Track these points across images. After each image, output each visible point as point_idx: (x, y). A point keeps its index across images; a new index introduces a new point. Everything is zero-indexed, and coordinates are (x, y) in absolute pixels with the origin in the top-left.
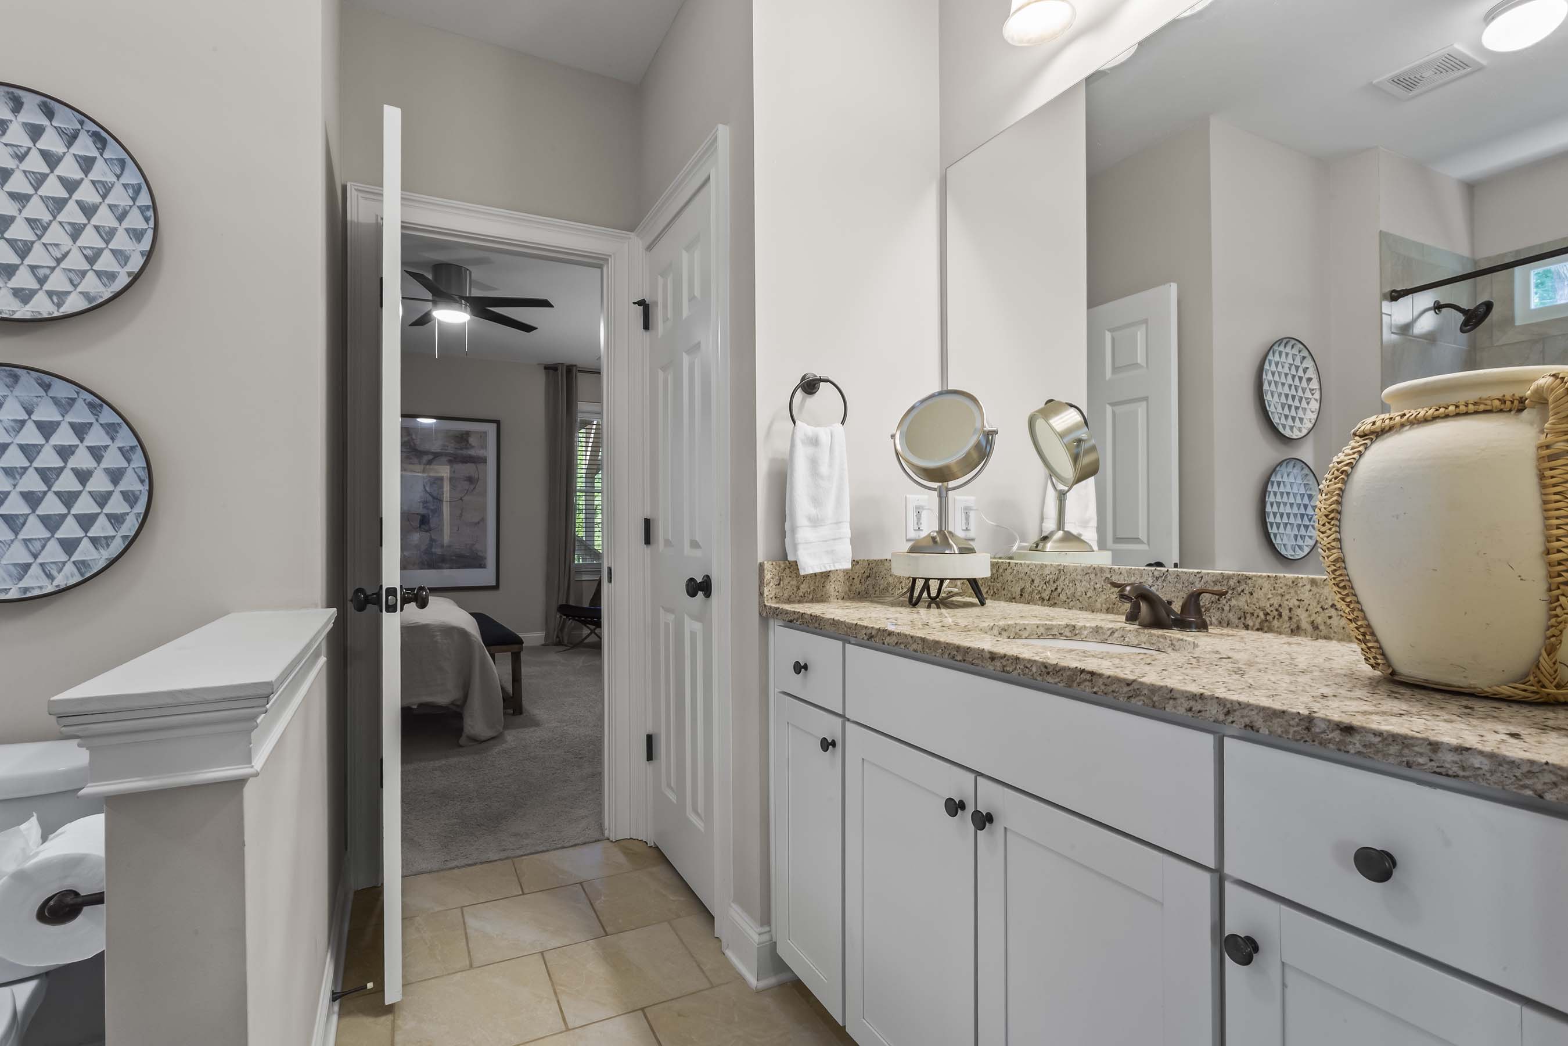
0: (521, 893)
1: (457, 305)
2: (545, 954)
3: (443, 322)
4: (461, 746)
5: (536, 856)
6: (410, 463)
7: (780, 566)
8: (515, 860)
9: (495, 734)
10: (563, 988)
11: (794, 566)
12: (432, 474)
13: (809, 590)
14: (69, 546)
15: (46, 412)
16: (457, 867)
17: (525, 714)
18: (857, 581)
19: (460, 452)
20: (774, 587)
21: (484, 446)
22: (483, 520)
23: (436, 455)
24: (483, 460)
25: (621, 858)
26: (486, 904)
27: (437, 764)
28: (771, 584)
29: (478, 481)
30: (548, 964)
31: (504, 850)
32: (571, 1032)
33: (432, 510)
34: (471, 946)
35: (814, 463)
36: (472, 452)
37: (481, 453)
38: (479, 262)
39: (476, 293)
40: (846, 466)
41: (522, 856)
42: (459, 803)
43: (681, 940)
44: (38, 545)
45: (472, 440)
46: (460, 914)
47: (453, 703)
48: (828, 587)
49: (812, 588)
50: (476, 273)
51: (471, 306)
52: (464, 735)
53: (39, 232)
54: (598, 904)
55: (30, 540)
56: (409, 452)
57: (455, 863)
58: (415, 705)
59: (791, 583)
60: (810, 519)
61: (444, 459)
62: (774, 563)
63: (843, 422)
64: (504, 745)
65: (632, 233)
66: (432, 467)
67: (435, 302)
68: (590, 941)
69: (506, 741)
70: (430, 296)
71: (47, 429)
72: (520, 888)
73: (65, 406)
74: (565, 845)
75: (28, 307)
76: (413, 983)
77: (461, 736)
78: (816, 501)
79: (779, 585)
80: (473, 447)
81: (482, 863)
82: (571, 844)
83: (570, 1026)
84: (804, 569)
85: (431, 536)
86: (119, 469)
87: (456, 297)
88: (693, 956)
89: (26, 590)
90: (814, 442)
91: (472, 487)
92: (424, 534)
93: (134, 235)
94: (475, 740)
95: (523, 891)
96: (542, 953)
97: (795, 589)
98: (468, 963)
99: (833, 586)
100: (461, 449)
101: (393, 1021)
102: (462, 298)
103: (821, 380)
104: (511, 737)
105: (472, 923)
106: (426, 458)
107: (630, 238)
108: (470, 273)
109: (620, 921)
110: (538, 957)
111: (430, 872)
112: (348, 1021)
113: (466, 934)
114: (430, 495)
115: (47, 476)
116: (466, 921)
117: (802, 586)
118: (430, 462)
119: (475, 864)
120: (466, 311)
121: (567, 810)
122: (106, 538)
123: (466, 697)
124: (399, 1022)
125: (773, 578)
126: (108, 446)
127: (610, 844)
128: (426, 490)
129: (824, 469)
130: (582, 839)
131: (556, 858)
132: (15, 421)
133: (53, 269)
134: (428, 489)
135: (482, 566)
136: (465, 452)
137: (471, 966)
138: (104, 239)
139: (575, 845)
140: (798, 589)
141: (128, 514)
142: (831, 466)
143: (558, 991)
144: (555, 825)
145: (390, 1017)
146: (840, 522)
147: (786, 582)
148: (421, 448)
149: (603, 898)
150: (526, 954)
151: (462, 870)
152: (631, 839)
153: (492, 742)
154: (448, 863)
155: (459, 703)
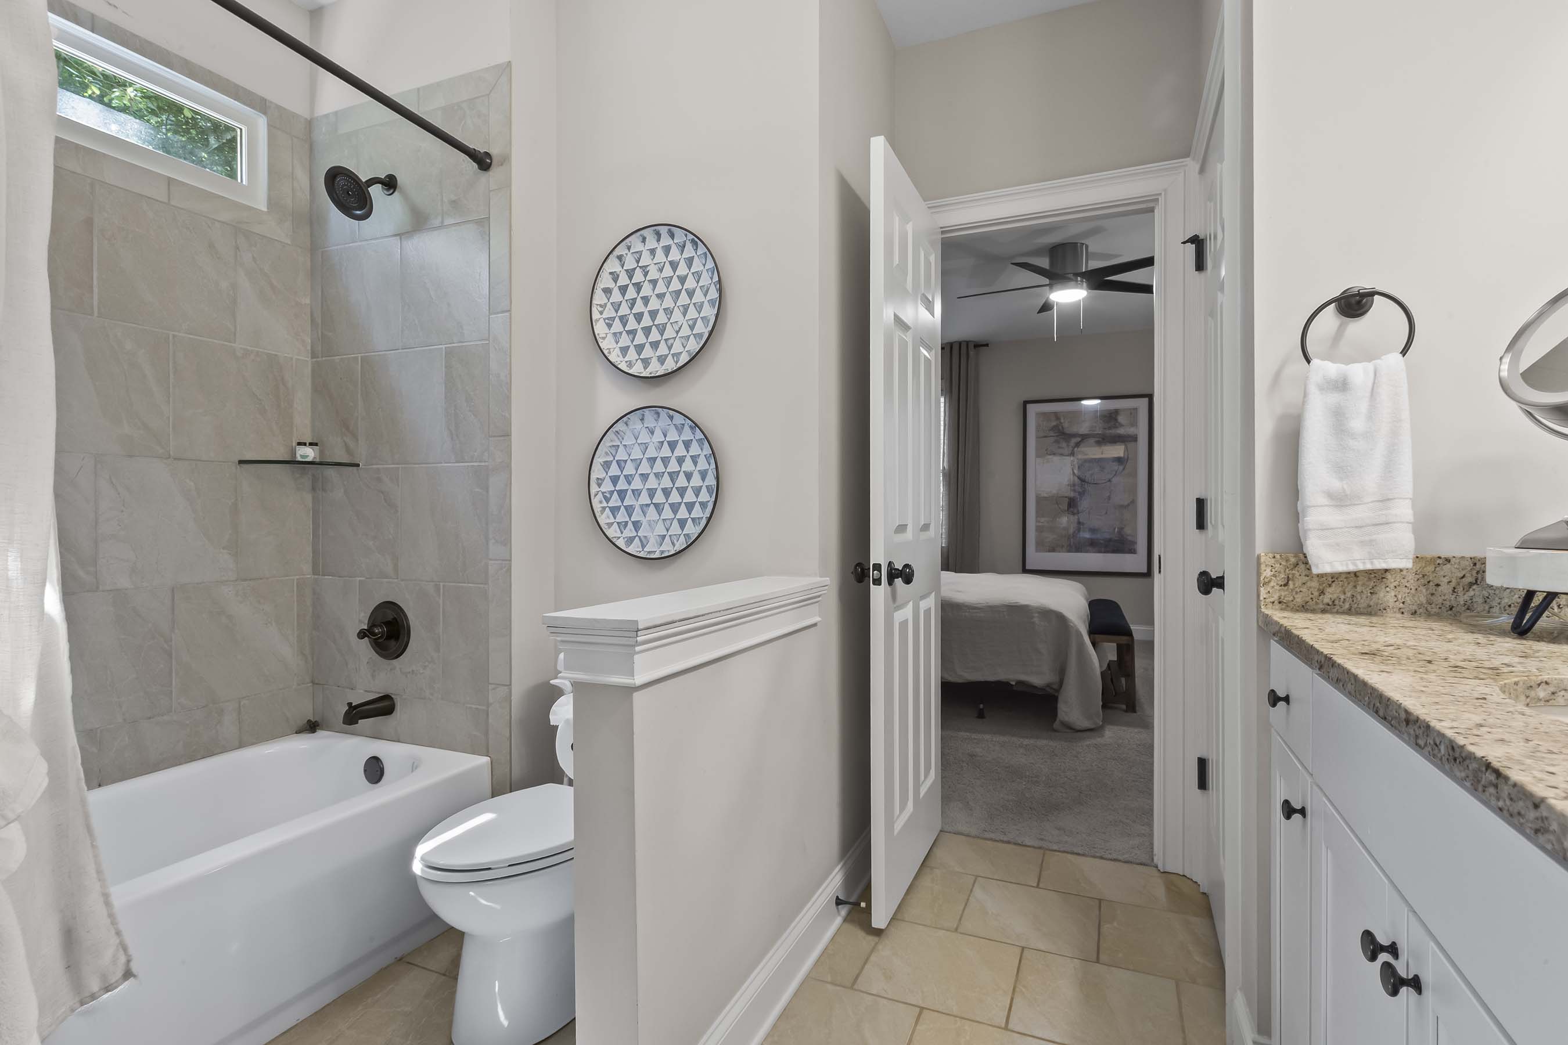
0: (1035, 885)
1: (1073, 283)
2: (1026, 952)
3: (1061, 303)
4: (1055, 731)
5: (1069, 856)
6: (1059, 448)
7: (1287, 561)
8: (1048, 852)
9: (1092, 727)
10: (1024, 990)
11: (1302, 560)
12: (1080, 456)
13: (1342, 597)
14: (682, 523)
15: (673, 436)
16: (991, 839)
17: (1138, 713)
18: (1445, 589)
19: (1108, 432)
20: (1278, 587)
21: (1134, 424)
22: (1133, 502)
23: (1084, 437)
24: (1134, 439)
25: (1160, 891)
26: (999, 882)
27: (1026, 742)
28: (1272, 584)
29: (1127, 460)
30: (1023, 962)
31: (1042, 839)
32: (1009, 1033)
33: (1079, 492)
34: (966, 912)
35: (1338, 418)
36: (1121, 431)
37: (1131, 431)
38: (1095, 231)
39: (1095, 264)
40: (1406, 415)
41: (1055, 851)
42: (1024, 783)
43: (1180, 1007)
44: (668, 522)
45: (1121, 419)
46: (972, 882)
47: (1049, 685)
48: (1382, 595)
49: (1349, 594)
50: (1094, 245)
51: (1088, 280)
52: (1058, 720)
53: (669, 316)
54: (1106, 928)
55: (665, 519)
56: (1057, 436)
57: (992, 836)
58: (1013, 681)
59: (1309, 584)
60: (1330, 495)
61: (1092, 441)
62: (1278, 556)
63: (1404, 352)
64: (1099, 739)
65: (1188, 159)
66: (1079, 449)
67: (1051, 286)
68: (1076, 960)
69: (1103, 736)
70: (1047, 281)
71: (672, 445)
72: (1037, 880)
73: (680, 429)
74: (1106, 856)
75: (664, 367)
76: (905, 921)
77: (1055, 720)
78: (1341, 470)
79: (1286, 585)
80: (1121, 425)
81: (1015, 844)
82: (1110, 856)
83: (1010, 1026)
84: (1317, 566)
85: (1079, 519)
86: (705, 470)
87: (1071, 276)
88: (1184, 1032)
89: (662, 552)
90: (1342, 385)
91: (1121, 468)
92: (1072, 517)
93: (712, 305)
94: (1072, 730)
95: (1038, 884)
96: (1023, 948)
97: (1316, 594)
98: (955, 926)
99: (1393, 594)
100: (1110, 428)
101: (876, 944)
102: (1076, 275)
103: (1372, 294)
104: (1111, 734)
105: (978, 893)
106: (1074, 441)
107: (1186, 165)
108: (1087, 247)
109: (1120, 955)
110: (1018, 951)
111: (968, 836)
112: (848, 926)
113: (968, 899)
114: (1079, 478)
115: (673, 476)
116: (974, 889)
117: (1329, 590)
118: (1077, 445)
119: (1009, 842)
120: (1082, 288)
121: (1128, 821)
122: (699, 518)
123: (1061, 683)
124: (880, 947)
125: (1274, 576)
126: (700, 455)
127: (1157, 874)
128: (1074, 473)
129: (1357, 424)
130: (1126, 857)
131: (1087, 865)
132: (659, 442)
133: (675, 338)
134: (1076, 471)
135: (1133, 551)
136: (1113, 432)
137: (956, 930)
138: (697, 311)
139: (1115, 860)
140: (1322, 593)
141: (709, 501)
142: (1370, 417)
143: (1017, 989)
144: (1105, 833)
145: (876, 939)
146: (1388, 500)
147: (1298, 583)
148: (1067, 431)
149: (1115, 924)
150: (1009, 942)
151: (995, 843)
152: (1184, 876)
153: (1088, 733)
154: (986, 833)
155: (1055, 687)
